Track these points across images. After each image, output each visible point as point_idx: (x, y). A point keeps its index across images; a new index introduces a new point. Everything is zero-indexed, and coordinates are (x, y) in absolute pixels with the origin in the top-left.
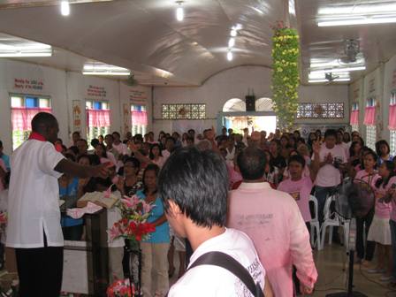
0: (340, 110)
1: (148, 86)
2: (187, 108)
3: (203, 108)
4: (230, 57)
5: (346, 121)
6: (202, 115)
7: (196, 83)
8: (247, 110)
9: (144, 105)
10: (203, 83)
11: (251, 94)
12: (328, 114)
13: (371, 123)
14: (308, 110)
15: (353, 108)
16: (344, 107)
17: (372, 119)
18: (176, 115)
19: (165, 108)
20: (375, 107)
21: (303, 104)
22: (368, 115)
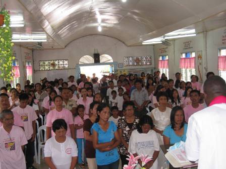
0: (149, 60)
1: (30, 49)
2: (56, 62)
4: (100, 29)
5: (153, 66)
7: (64, 47)
8: (95, 62)
9: (30, 62)
10: (66, 47)
11: (96, 53)
12: (142, 63)
13: (190, 67)
14: (131, 61)
15: (161, 58)
16: (151, 58)
17: (190, 65)
18: (49, 68)
19: (41, 63)
20: (195, 58)
21: (128, 57)
22: (185, 63)
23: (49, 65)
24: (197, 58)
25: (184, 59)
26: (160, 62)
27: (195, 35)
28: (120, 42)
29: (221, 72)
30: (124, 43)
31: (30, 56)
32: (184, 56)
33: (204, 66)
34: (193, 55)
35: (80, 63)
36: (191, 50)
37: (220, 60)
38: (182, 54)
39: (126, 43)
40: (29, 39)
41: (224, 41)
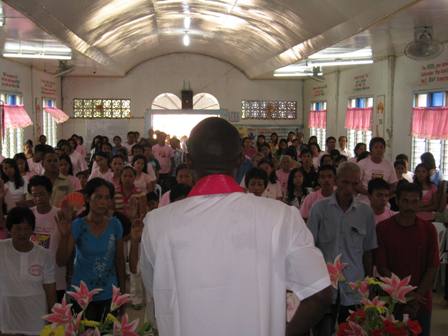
0: (292, 110)
2: (107, 104)
3: (126, 104)
4: (186, 42)
5: (299, 121)
6: (126, 113)
7: (123, 74)
8: (183, 107)
9: (54, 100)
10: (127, 73)
11: (187, 88)
12: (278, 115)
13: (363, 127)
14: (255, 109)
15: (314, 108)
16: (296, 106)
17: (364, 123)
18: (93, 113)
19: (78, 103)
20: (372, 109)
21: (248, 101)
22: (354, 117)
23: (93, 109)
24: (375, 109)
25: (354, 109)
26: (312, 115)
27: (371, 62)
28: (235, 70)
29: (417, 140)
30: (243, 72)
31: (54, 87)
32: (354, 104)
33: (387, 126)
34: (370, 103)
35: (153, 108)
36: (366, 92)
37: (416, 115)
38: (350, 100)
39: (247, 72)
40: (37, 53)
41: (424, 78)
